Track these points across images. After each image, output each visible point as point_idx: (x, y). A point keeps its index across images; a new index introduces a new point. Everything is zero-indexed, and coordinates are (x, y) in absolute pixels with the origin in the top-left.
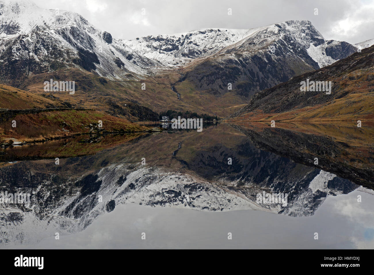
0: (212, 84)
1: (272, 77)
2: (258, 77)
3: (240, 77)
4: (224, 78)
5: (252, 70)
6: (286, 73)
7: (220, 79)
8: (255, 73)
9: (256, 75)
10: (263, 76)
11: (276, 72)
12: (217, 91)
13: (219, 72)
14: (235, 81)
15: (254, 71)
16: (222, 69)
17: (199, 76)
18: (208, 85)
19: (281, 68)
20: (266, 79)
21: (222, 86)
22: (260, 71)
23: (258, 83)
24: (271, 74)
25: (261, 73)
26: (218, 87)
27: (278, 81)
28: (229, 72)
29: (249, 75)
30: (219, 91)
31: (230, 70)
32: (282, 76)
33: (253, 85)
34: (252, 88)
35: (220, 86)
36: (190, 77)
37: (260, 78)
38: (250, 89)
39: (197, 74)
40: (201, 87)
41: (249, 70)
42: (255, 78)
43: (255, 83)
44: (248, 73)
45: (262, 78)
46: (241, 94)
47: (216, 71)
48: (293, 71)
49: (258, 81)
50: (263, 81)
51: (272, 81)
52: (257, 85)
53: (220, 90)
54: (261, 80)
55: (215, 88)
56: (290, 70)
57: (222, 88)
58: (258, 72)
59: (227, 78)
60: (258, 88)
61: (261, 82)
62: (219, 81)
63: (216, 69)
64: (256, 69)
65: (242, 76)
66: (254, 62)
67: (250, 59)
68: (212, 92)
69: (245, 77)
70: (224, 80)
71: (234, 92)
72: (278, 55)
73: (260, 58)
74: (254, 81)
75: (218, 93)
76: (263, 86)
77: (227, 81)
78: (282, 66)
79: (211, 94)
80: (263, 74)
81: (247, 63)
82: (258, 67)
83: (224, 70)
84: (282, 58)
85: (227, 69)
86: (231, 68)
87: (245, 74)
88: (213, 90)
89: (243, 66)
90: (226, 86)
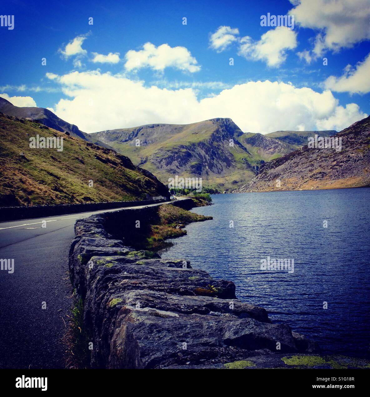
0: (171, 165)
1: (216, 159)
2: (206, 159)
3: (191, 159)
5: (200, 153)
7: (176, 161)
8: (203, 156)
9: (203, 157)
10: (209, 158)
11: (219, 154)
12: (175, 170)
13: (175, 156)
14: (188, 163)
16: (177, 153)
17: (158, 159)
18: (167, 166)
20: (212, 160)
21: (179, 166)
22: (207, 153)
23: (206, 164)
24: (216, 156)
25: (207, 156)
26: (175, 167)
27: (221, 161)
28: (183, 155)
29: (198, 157)
32: (224, 157)
33: (203, 166)
34: (202, 168)
35: (177, 167)
36: (150, 159)
39: (156, 157)
40: (161, 168)
41: (197, 153)
42: (203, 159)
43: (204, 164)
46: (195, 173)
47: (172, 155)
48: (231, 154)
49: (206, 162)
50: (210, 162)
51: (217, 162)
52: (205, 166)
55: (173, 168)
56: (229, 153)
57: (180, 169)
59: (182, 160)
60: (207, 167)
61: (208, 163)
62: (176, 163)
63: (172, 153)
64: (203, 153)
65: (193, 158)
66: (201, 148)
67: (197, 145)
68: (172, 172)
69: (195, 159)
70: (180, 161)
71: (189, 171)
72: (217, 142)
73: (204, 144)
74: (203, 162)
75: (176, 172)
76: (211, 166)
77: (182, 163)
78: (222, 150)
79: (171, 173)
80: (209, 156)
81: (195, 148)
82: (204, 151)
83: (178, 154)
84: (221, 144)
85: (181, 153)
86: (183, 152)
87: (195, 157)
88: (171, 170)
89: (192, 151)
90: (182, 166)
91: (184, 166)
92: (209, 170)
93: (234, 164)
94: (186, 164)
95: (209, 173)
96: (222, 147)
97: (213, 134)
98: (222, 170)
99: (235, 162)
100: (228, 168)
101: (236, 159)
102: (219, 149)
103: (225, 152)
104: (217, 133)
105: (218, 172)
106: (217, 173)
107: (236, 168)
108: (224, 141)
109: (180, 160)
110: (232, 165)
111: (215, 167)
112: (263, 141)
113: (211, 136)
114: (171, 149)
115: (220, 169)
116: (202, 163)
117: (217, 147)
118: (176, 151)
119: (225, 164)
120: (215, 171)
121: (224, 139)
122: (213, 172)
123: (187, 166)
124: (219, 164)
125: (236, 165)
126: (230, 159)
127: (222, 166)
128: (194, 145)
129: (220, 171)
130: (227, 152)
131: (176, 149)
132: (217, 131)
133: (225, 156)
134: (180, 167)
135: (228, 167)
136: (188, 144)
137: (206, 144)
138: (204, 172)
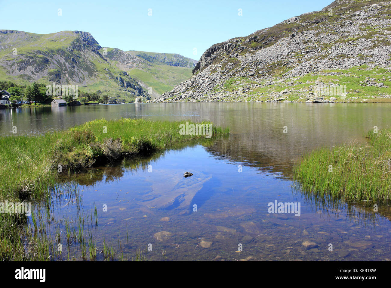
0: (24, 70)
1: (77, 67)
2: (65, 66)
3: (49, 66)
5: (59, 60)
7: (31, 67)
8: (62, 63)
9: (63, 65)
10: (70, 66)
12: (30, 76)
13: (30, 60)
14: (46, 69)
15: (61, 61)
16: (32, 58)
17: (9, 62)
18: (20, 71)
19: (83, 60)
20: (72, 68)
21: (34, 72)
22: (67, 61)
23: (66, 72)
24: (76, 65)
25: (67, 63)
26: (30, 73)
27: (83, 70)
28: (39, 61)
29: (57, 64)
32: (85, 67)
33: (63, 74)
34: (62, 76)
35: (32, 73)
37: (67, 67)
40: (12, 72)
41: (56, 60)
42: (63, 67)
43: (64, 72)
46: (54, 80)
47: (27, 59)
49: (66, 69)
50: (70, 70)
51: (78, 70)
52: (65, 74)
53: (33, 76)
55: (27, 74)
56: (91, 62)
57: (36, 75)
58: (64, 63)
59: (38, 65)
60: (67, 75)
61: (69, 71)
62: (31, 68)
63: (27, 57)
64: (62, 60)
65: (51, 65)
66: (60, 55)
67: (56, 52)
68: (26, 77)
69: (54, 65)
70: (36, 67)
71: (47, 78)
72: (78, 50)
73: (64, 52)
74: (62, 69)
75: (31, 78)
76: (72, 74)
77: (39, 68)
78: (84, 59)
79: (25, 79)
80: (69, 64)
81: (54, 55)
82: (64, 59)
83: (34, 59)
84: (82, 53)
85: (37, 58)
86: (40, 58)
87: (54, 63)
88: (26, 75)
89: (51, 57)
90: (38, 72)
91: (40, 72)
92: (70, 78)
93: (96, 74)
94: (43, 71)
95: (70, 82)
96: (83, 56)
97: (74, 43)
98: (84, 79)
99: (98, 72)
100: (90, 78)
101: (98, 69)
102: (80, 57)
103: (87, 61)
104: (78, 42)
105: (80, 81)
106: (78, 83)
107: (99, 78)
108: (85, 50)
109: (35, 65)
110: (94, 74)
111: (76, 75)
112: (120, 55)
113: (72, 44)
114: (25, 53)
115: (81, 77)
116: (62, 71)
117: (77, 55)
118: (32, 55)
119: (87, 73)
120: (76, 80)
121: (84, 49)
122: (74, 80)
123: (44, 72)
124: (80, 73)
125: (98, 75)
126: (92, 68)
127: (83, 75)
128: (52, 51)
129: (81, 80)
130: (88, 61)
131: (32, 53)
132: (78, 40)
133: (87, 65)
134: (36, 74)
135: (90, 76)
136: (45, 50)
137: (66, 51)
138: (63, 80)
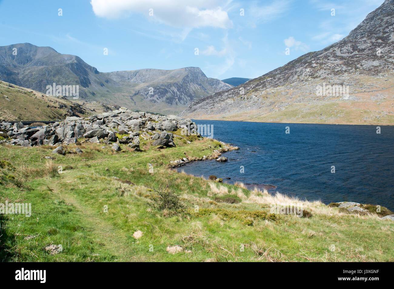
1: (184, 95)
2: (177, 94)
3: (167, 94)
4: (159, 94)
5: (173, 90)
6: (191, 93)
8: (175, 92)
11: (186, 92)
14: (165, 96)
16: (158, 89)
17: (145, 92)
18: (151, 97)
20: (181, 95)
23: (177, 97)
24: (184, 93)
25: (178, 92)
26: (156, 99)
27: (187, 97)
30: (157, 100)
31: (162, 90)
33: (175, 99)
34: (174, 100)
35: (157, 98)
36: (140, 93)
37: (178, 95)
38: (173, 100)
39: (145, 91)
40: (147, 98)
41: (172, 90)
42: (175, 94)
44: (171, 92)
45: (179, 95)
46: (169, 103)
48: (194, 92)
49: (177, 96)
51: (184, 97)
52: (176, 99)
54: (178, 96)
57: (159, 100)
59: (161, 94)
60: (177, 100)
61: (178, 97)
62: (157, 96)
64: (176, 90)
66: (175, 87)
67: (172, 85)
68: (153, 101)
69: (170, 94)
70: (159, 95)
71: (165, 101)
72: (186, 83)
73: (178, 84)
74: (174, 96)
76: (180, 99)
77: (161, 96)
78: (189, 89)
81: (171, 87)
84: (188, 85)
87: (170, 92)
88: (153, 100)
89: (169, 88)
90: (160, 98)
91: (162, 98)
92: (178, 102)
95: (178, 104)
96: (189, 87)
97: (184, 78)
98: (187, 102)
105: (184, 103)
108: (191, 83)
111: (182, 100)
113: (183, 80)
115: (185, 101)
119: (189, 98)
122: (181, 103)
123: (164, 98)
126: (193, 95)
127: (187, 100)
128: (170, 84)
129: (185, 103)
131: (158, 86)
132: (187, 76)
133: (190, 93)
134: (159, 99)
135: (191, 101)
136: (166, 84)
137: (179, 84)
138: (174, 102)
